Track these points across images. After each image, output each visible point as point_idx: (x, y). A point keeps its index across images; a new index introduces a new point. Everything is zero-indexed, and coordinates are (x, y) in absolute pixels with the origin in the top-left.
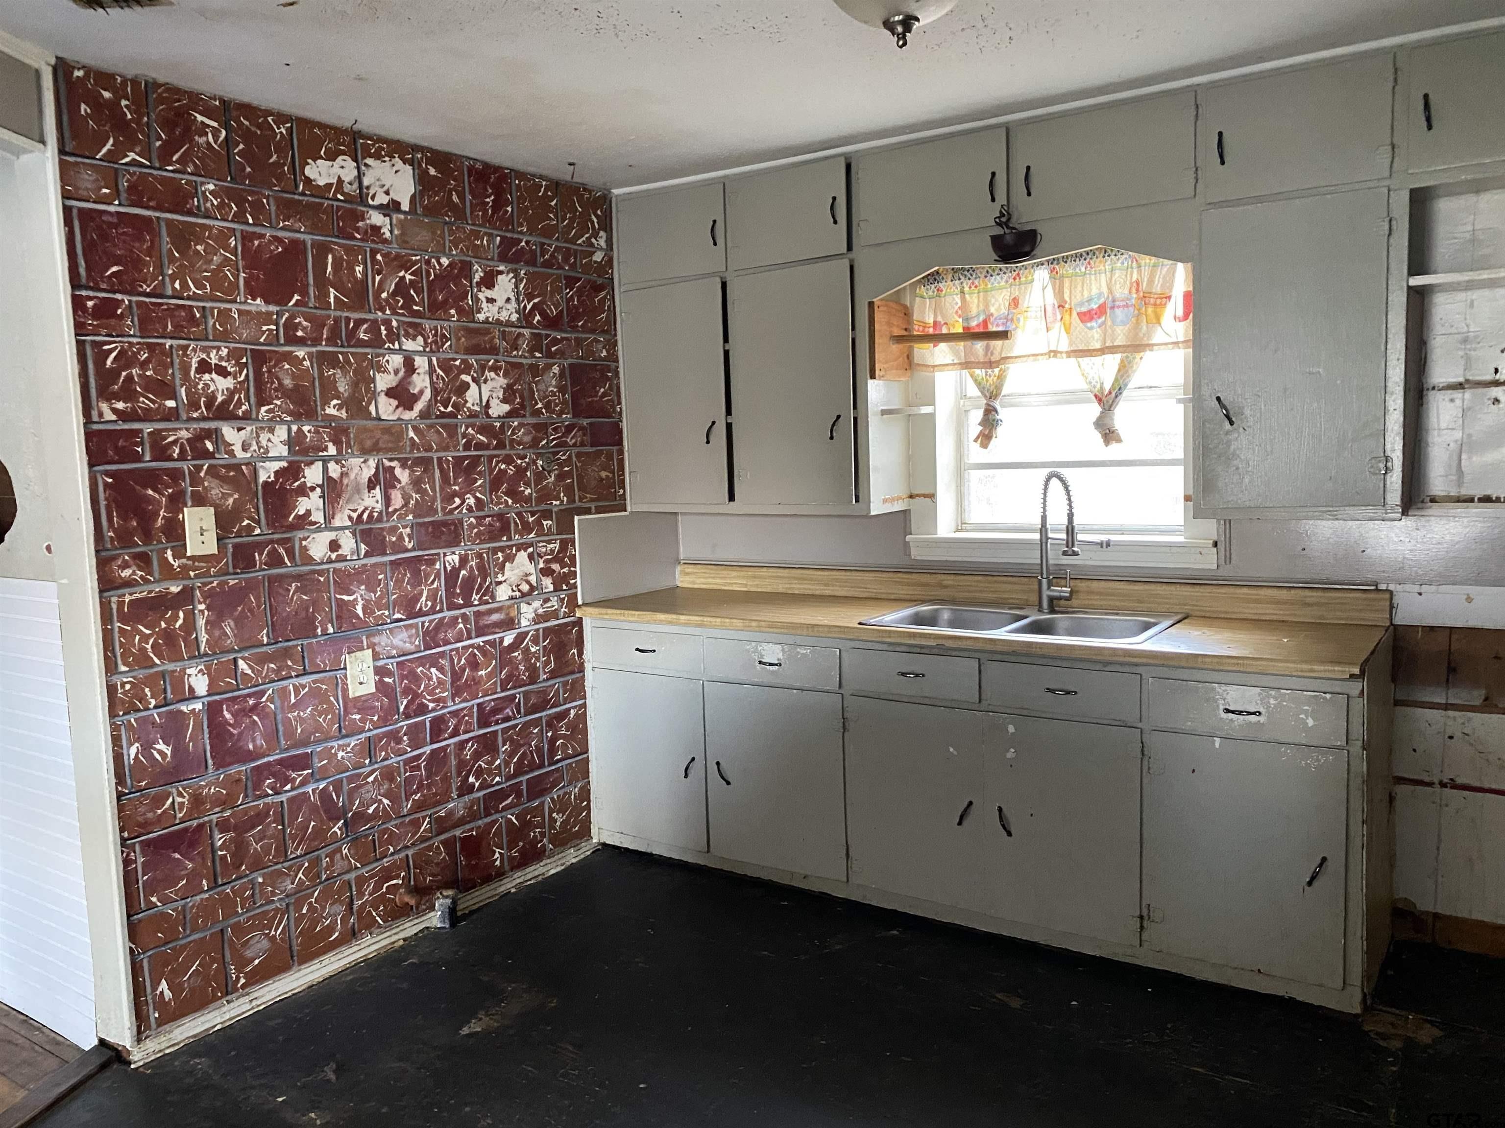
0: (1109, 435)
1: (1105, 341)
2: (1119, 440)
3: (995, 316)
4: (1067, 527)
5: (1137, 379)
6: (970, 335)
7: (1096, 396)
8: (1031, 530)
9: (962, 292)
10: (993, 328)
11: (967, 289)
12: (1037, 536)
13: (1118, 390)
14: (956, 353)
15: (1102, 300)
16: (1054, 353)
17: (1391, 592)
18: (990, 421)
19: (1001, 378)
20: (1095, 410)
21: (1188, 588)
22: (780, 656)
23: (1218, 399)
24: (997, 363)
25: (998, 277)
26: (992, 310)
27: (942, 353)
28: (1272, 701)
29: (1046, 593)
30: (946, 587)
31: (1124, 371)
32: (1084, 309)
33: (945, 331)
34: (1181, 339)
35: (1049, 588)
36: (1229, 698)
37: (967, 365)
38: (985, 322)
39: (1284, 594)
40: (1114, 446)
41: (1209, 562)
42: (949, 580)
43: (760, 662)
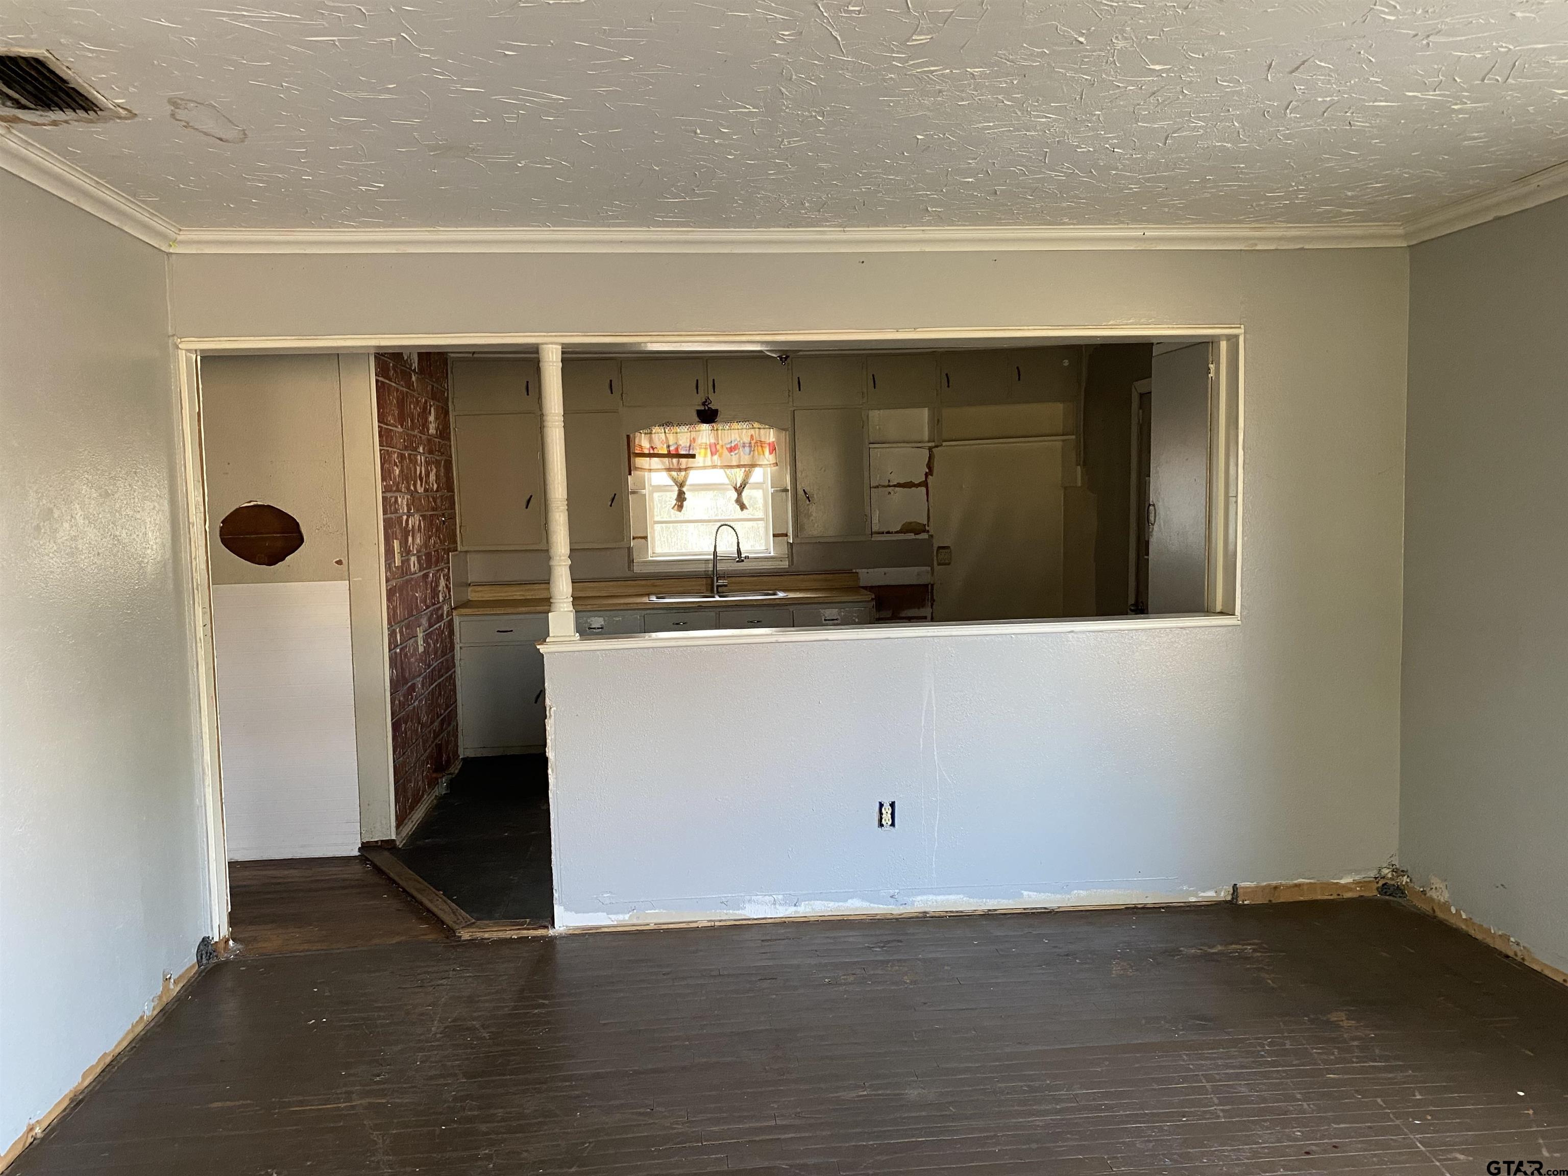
0: (743, 507)
1: (740, 461)
2: (747, 509)
3: (683, 446)
4: (714, 552)
5: (752, 480)
6: (669, 455)
7: (734, 487)
8: (710, 554)
9: (665, 432)
10: (682, 452)
11: (667, 431)
12: (712, 557)
13: (744, 485)
14: (663, 463)
15: (736, 442)
16: (714, 467)
17: (857, 573)
18: (681, 498)
19: (686, 478)
20: (735, 495)
21: (778, 577)
22: (603, 623)
23: (804, 490)
24: (686, 469)
25: (684, 427)
26: (680, 442)
27: (655, 462)
28: (842, 614)
29: (715, 584)
30: (656, 586)
31: (747, 476)
32: (729, 446)
33: (656, 452)
34: (771, 462)
35: (717, 582)
36: (826, 615)
37: (669, 470)
38: (677, 449)
39: (820, 577)
40: (745, 511)
41: (785, 564)
42: (658, 582)
43: (590, 628)
